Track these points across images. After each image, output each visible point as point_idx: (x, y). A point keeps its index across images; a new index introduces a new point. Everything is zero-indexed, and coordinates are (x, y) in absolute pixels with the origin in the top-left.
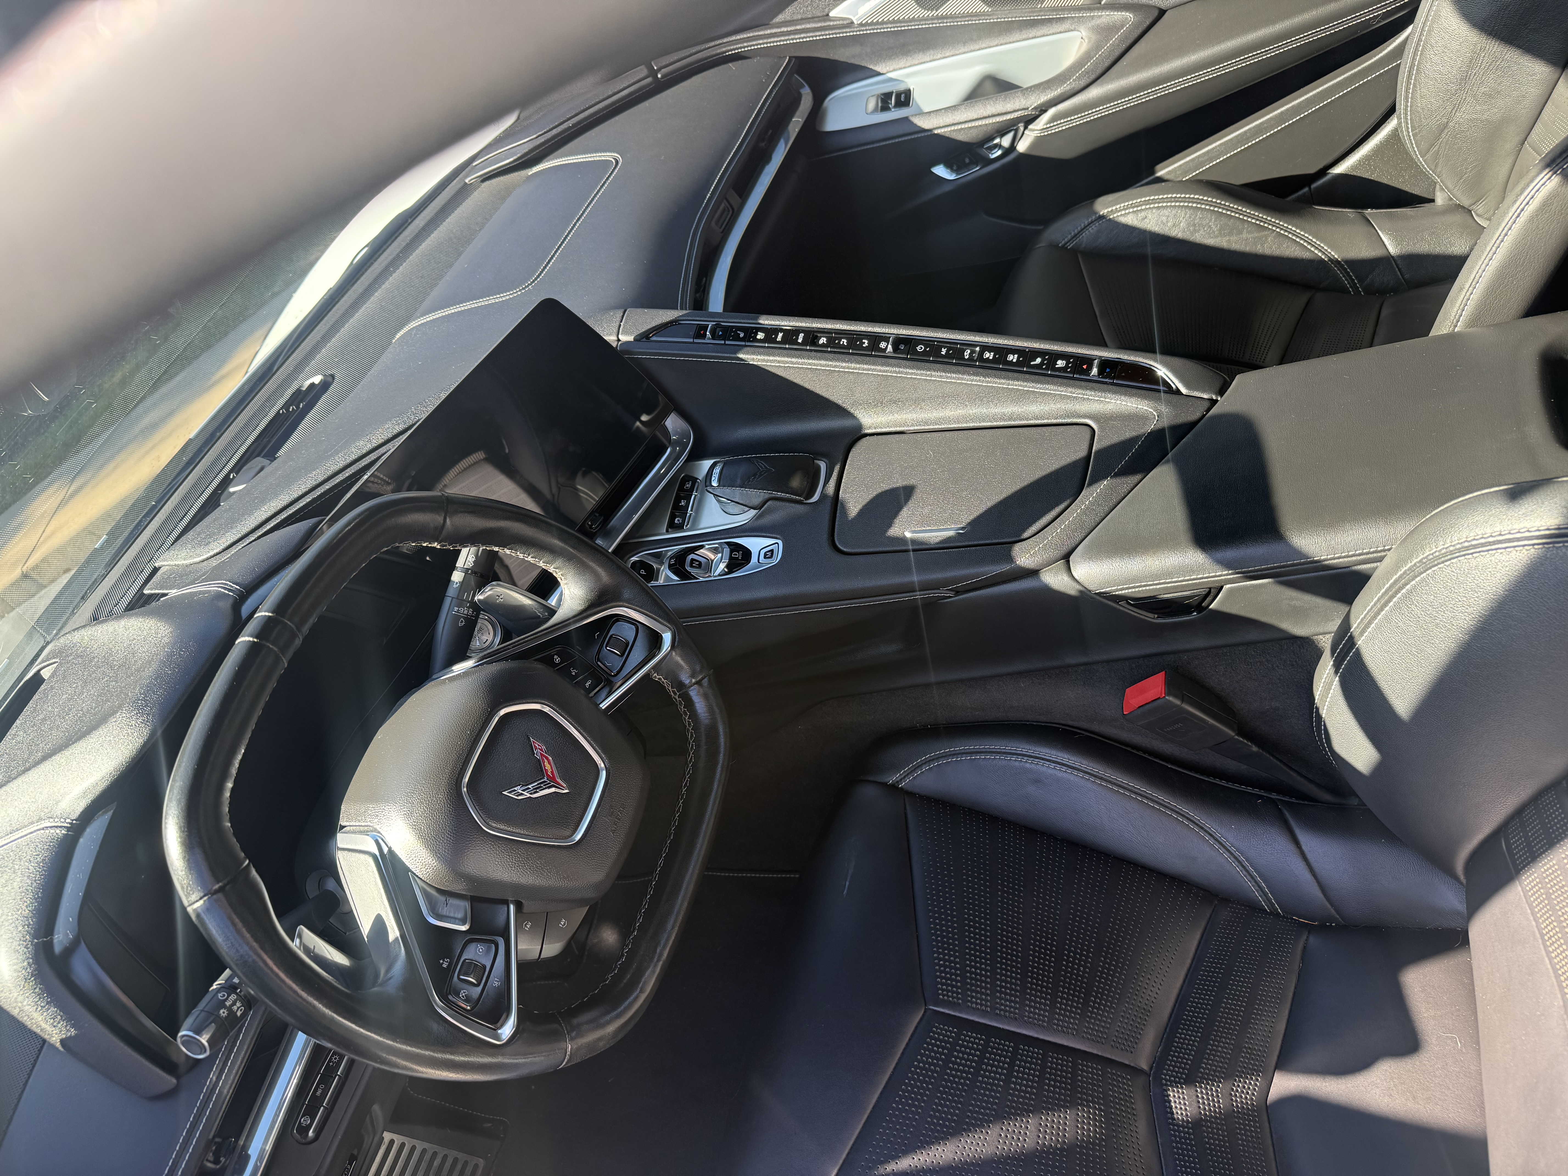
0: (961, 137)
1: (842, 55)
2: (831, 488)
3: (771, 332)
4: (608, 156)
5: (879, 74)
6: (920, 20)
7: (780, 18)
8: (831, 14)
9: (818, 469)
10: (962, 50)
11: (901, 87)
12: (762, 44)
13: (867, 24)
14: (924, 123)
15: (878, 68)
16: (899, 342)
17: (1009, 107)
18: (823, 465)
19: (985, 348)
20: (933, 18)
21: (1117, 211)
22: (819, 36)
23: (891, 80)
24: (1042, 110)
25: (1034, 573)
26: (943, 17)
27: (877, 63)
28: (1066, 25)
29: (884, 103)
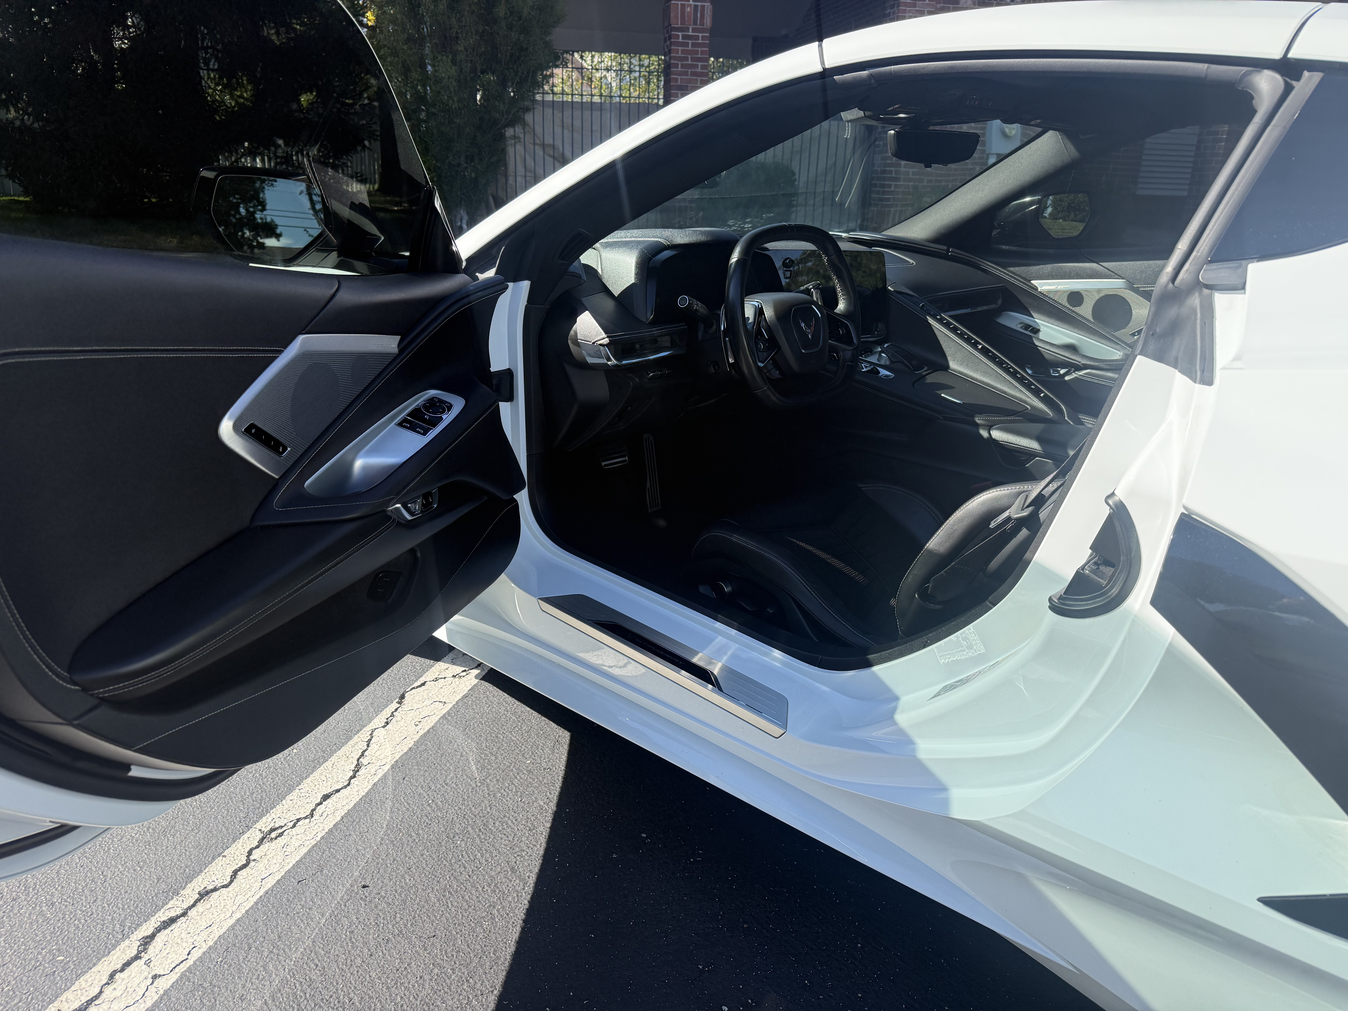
0: (1046, 356)
1: (1024, 299)
2: (924, 373)
3: (943, 319)
4: (911, 261)
5: (1033, 317)
6: (1064, 306)
7: (1012, 269)
8: (1032, 282)
9: (924, 368)
10: (1072, 329)
11: (1038, 327)
12: (998, 273)
13: (1043, 294)
14: (1037, 343)
15: (1033, 314)
16: (983, 347)
17: (1074, 358)
18: (926, 368)
19: (1012, 367)
20: (1069, 309)
21: (1086, 419)
22: (1021, 285)
23: (1036, 322)
24: (1086, 367)
25: (977, 426)
26: (1073, 311)
27: (1034, 312)
28: (1118, 347)
29: (1027, 327)
